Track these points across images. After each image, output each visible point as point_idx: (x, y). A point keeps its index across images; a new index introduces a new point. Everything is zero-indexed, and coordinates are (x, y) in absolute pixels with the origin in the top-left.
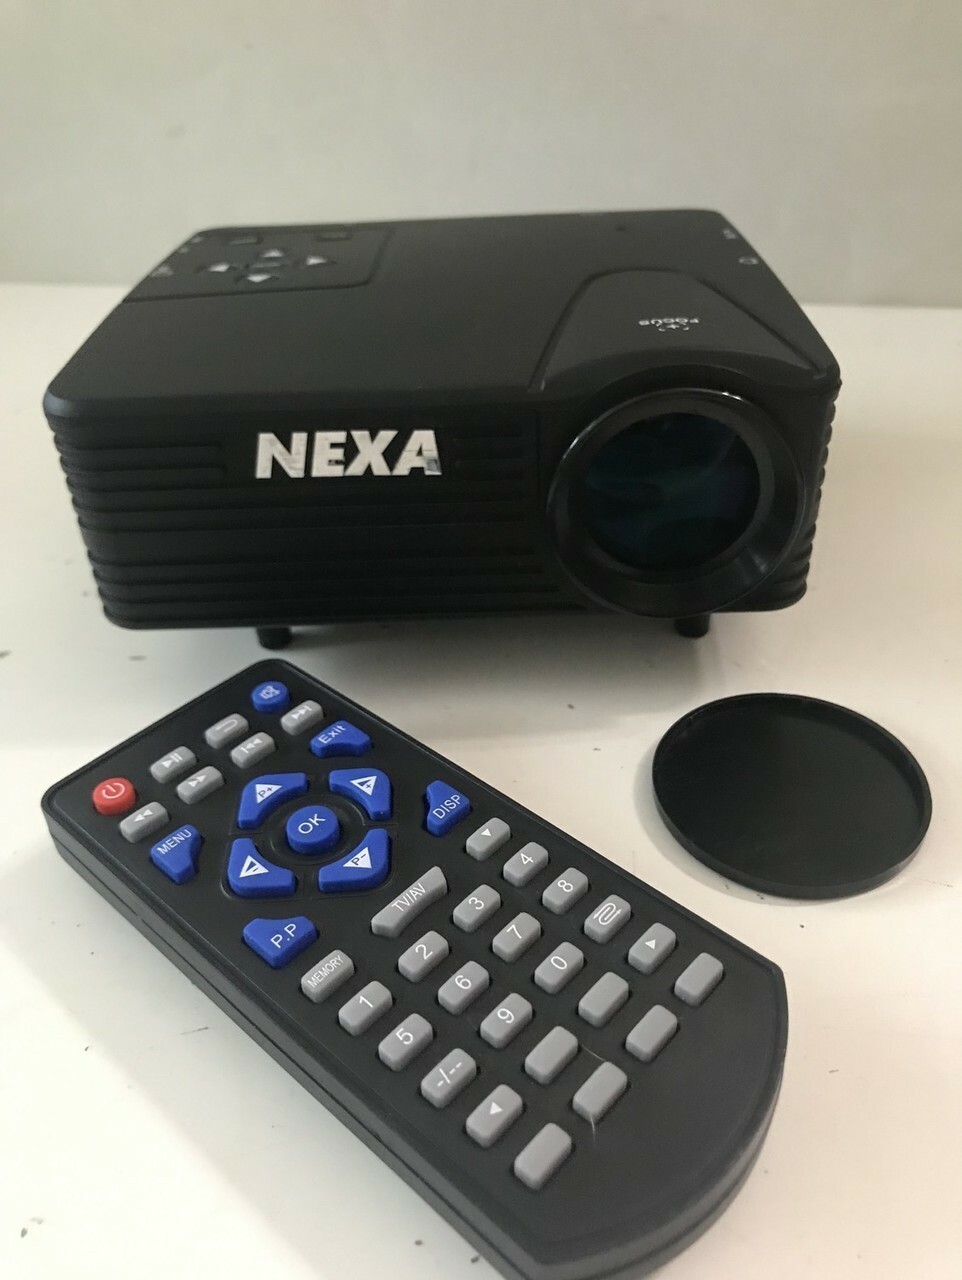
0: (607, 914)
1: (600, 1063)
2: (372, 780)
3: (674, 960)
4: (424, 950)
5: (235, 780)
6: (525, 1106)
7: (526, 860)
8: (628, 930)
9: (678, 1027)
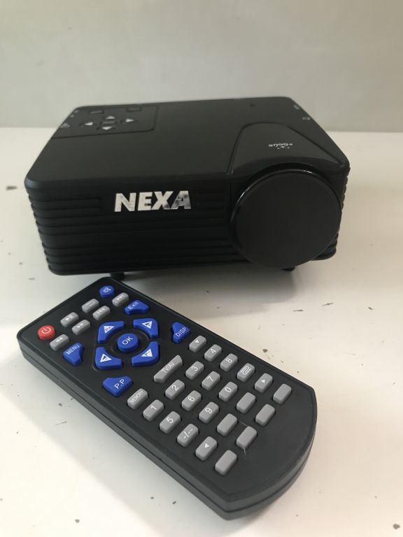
0: (246, 370)
1: (246, 427)
2: (151, 323)
3: (273, 387)
4: (175, 388)
5: (95, 325)
6: (218, 444)
7: (213, 351)
8: (254, 376)
9: (275, 412)
